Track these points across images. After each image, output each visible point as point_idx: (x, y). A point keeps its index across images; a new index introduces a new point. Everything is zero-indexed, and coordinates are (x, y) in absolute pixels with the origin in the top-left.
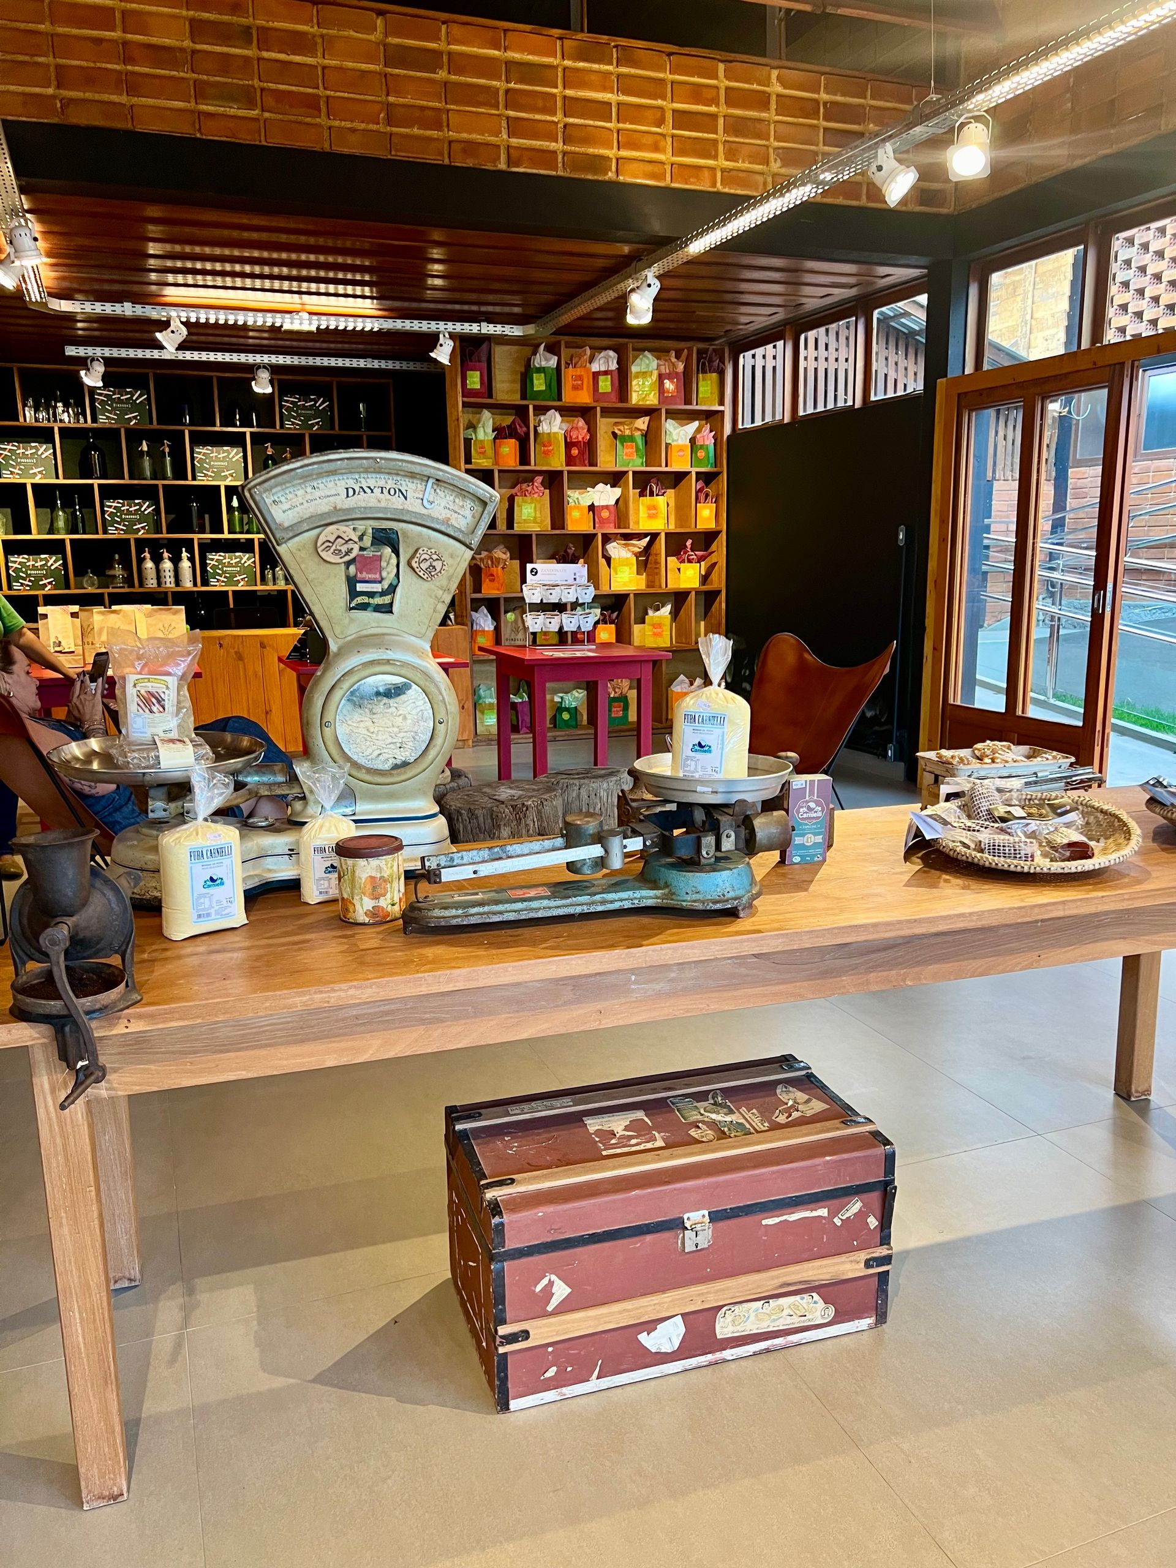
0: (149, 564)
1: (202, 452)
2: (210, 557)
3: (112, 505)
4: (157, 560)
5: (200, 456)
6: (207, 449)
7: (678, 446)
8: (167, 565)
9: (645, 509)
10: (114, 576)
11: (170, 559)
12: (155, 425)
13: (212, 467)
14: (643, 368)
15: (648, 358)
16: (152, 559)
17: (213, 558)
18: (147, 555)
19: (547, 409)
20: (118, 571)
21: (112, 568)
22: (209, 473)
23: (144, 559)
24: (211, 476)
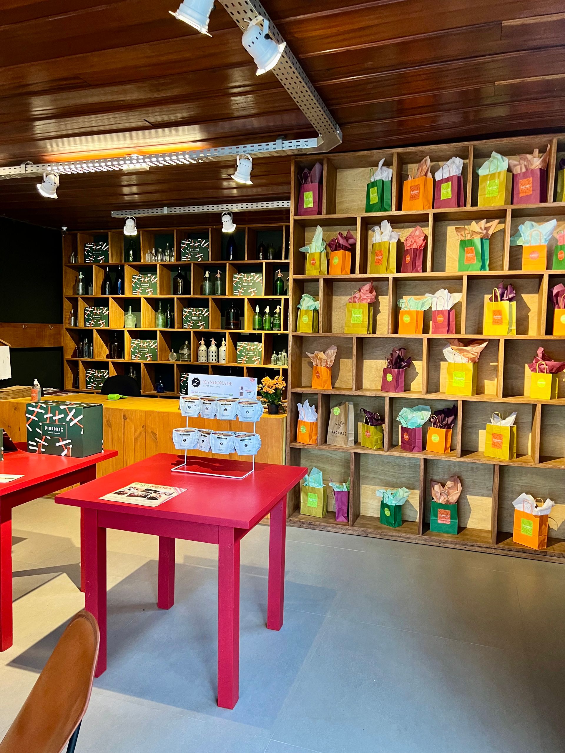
0: (203, 348)
1: (238, 276)
2: (239, 344)
3: (187, 311)
4: (208, 345)
5: (236, 280)
6: (241, 275)
7: (531, 247)
8: (213, 348)
9: (491, 314)
10: (183, 354)
11: (216, 345)
12: (210, 261)
13: (243, 286)
14: (492, 170)
15: (498, 159)
16: (205, 344)
17: (241, 345)
18: (203, 342)
19: (378, 221)
20: (185, 351)
21: (183, 349)
22: (241, 291)
23: (200, 344)
24: (242, 293)
